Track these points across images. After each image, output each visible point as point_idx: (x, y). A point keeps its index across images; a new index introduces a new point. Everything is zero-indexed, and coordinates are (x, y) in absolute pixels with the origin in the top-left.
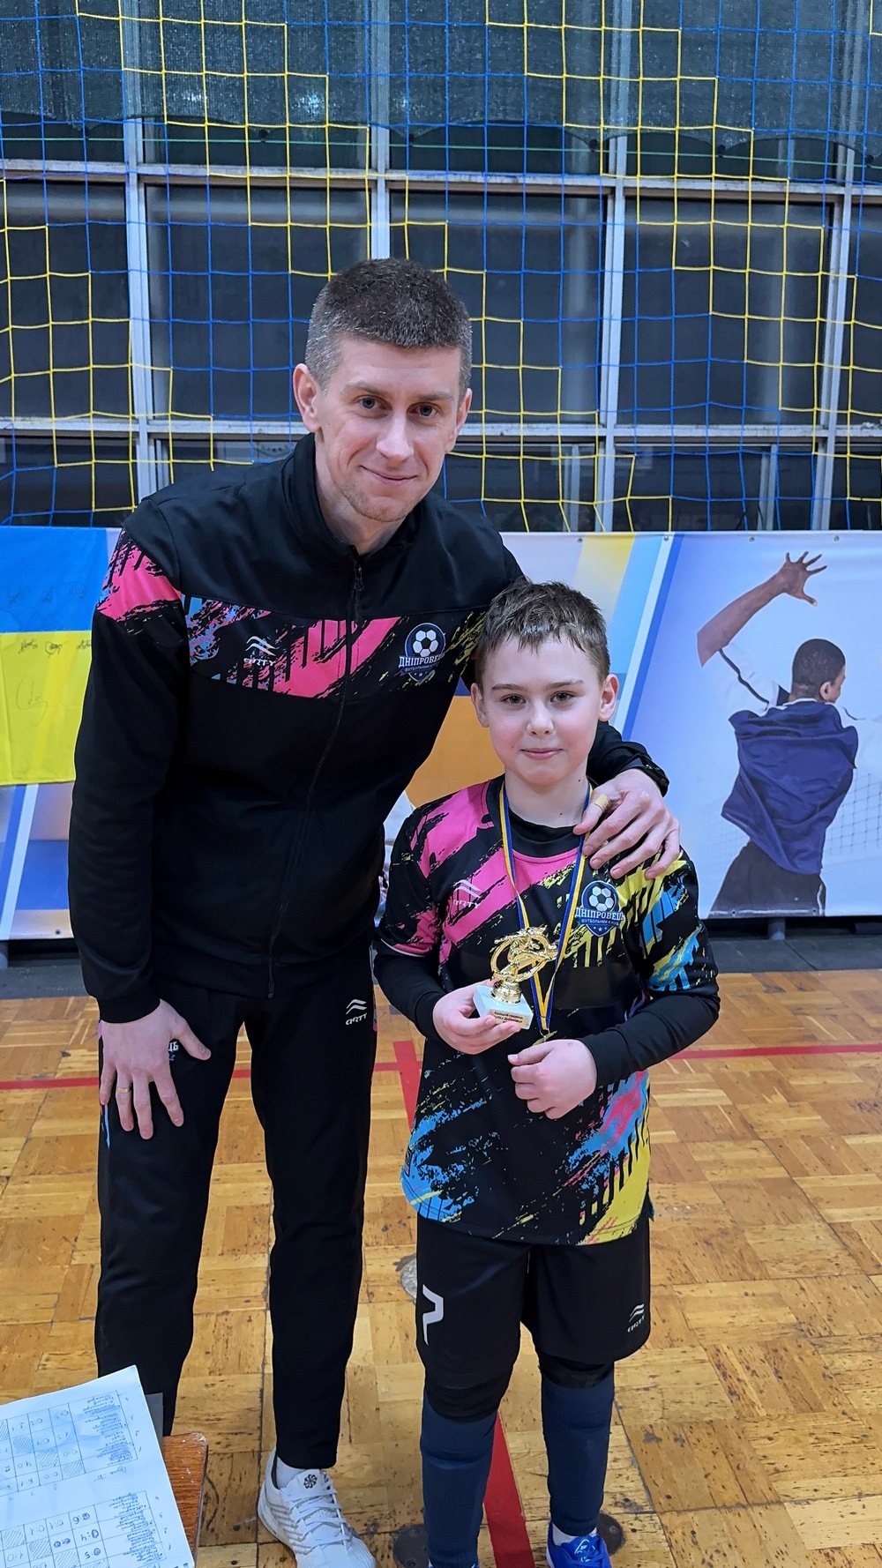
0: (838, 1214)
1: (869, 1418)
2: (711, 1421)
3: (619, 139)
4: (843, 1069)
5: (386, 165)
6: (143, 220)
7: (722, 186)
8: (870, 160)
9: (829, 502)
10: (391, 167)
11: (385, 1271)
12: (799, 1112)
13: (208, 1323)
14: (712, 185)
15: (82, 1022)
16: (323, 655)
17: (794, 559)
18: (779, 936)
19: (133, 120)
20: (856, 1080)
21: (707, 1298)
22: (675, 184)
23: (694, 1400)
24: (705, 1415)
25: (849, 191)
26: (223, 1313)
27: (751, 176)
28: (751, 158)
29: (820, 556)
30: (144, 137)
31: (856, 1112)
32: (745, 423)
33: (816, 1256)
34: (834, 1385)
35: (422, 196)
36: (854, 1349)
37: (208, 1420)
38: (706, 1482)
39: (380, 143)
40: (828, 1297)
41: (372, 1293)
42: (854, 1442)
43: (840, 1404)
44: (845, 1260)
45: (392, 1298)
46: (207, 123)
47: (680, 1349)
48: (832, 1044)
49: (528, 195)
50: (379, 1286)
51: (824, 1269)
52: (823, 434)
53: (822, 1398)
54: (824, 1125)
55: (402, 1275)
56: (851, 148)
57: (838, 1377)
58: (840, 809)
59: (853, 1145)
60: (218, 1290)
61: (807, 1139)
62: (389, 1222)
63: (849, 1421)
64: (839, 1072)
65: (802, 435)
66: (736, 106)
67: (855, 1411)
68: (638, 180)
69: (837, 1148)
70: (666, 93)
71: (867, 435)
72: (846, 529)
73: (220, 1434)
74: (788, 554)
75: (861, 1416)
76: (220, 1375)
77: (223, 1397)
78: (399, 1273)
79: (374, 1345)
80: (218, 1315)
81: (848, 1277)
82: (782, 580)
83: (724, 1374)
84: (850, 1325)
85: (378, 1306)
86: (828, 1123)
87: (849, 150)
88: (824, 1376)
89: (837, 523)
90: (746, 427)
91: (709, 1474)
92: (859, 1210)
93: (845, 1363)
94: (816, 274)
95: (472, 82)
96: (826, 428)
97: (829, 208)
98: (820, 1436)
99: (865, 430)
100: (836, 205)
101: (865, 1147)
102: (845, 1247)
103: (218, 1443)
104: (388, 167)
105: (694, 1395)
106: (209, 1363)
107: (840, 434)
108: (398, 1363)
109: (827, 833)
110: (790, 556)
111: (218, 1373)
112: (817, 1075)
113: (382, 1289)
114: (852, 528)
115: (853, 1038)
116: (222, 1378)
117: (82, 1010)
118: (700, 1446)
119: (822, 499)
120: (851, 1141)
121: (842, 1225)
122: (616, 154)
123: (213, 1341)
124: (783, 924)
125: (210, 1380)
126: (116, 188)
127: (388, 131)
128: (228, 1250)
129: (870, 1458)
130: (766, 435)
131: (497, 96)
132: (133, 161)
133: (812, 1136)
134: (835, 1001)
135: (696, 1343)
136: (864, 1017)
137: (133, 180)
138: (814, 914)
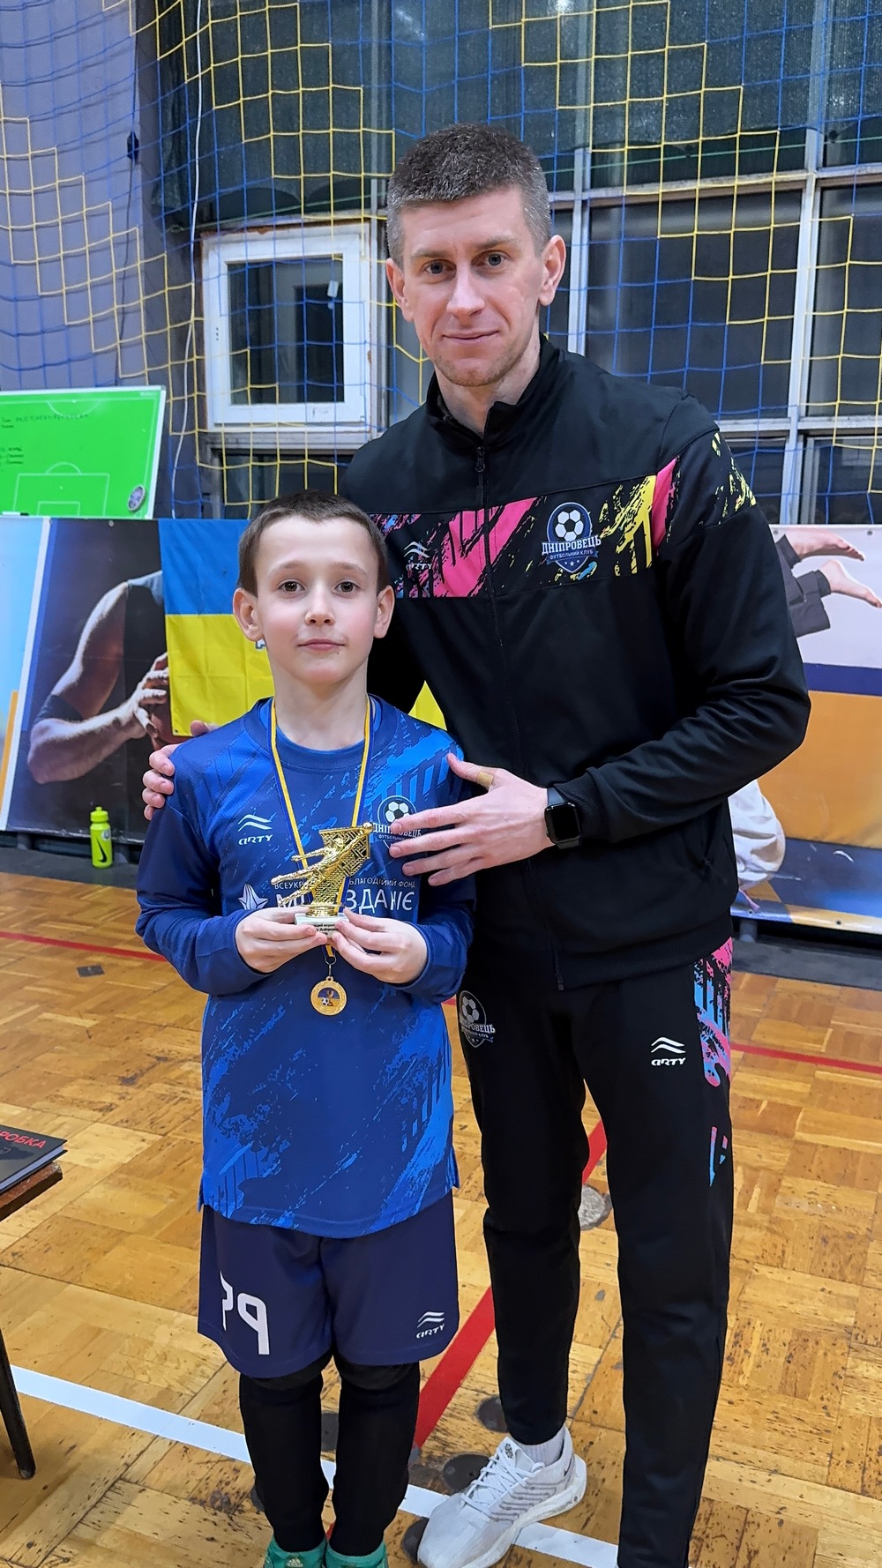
16: (465, 548)
34: (837, 1384)
43: (828, 1400)
53: (815, 1390)
57: (849, 1380)
88: (835, 1373)
98: (782, 1417)
132: (578, 189)
137: (578, 206)
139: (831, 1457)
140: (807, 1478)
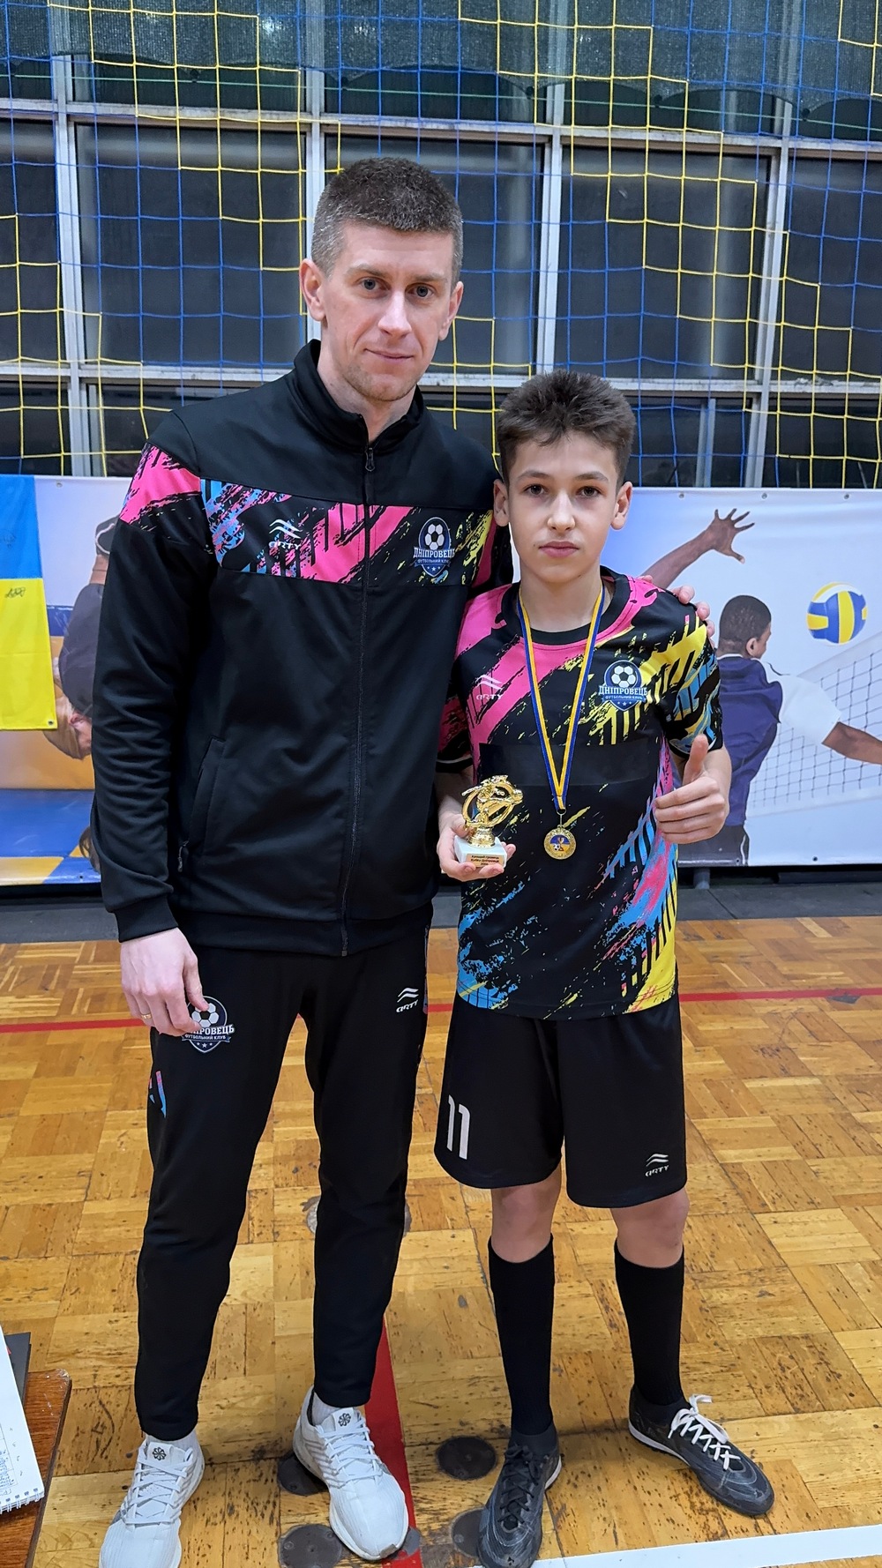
0: (730, 1155)
1: (739, 1348)
2: (590, 1352)
3: (557, 86)
4: (750, 1015)
5: (320, 108)
6: (73, 162)
7: (657, 136)
8: (805, 113)
9: (762, 459)
10: (326, 111)
11: (291, 1211)
12: (704, 1056)
13: (116, 1262)
14: (647, 135)
15: (11, 969)
16: (343, 537)
17: (723, 516)
18: (704, 885)
19: (61, 57)
20: (761, 1025)
21: (598, 1235)
22: (608, 133)
23: (576, 1332)
24: (584, 1347)
25: (786, 144)
26: (132, 1253)
27: (686, 128)
28: (686, 109)
29: (748, 513)
30: (73, 75)
31: (759, 1057)
32: (677, 378)
33: (705, 1195)
34: (709, 1318)
35: (353, 140)
36: (731, 1284)
37: (109, 1354)
38: (579, 1409)
39: (315, 86)
40: (713, 1235)
41: (277, 1233)
42: (722, 1371)
43: (713, 1335)
44: (733, 1199)
45: (296, 1237)
46: (135, 63)
47: (568, 1284)
48: (742, 990)
49: (461, 141)
50: (284, 1226)
51: (712, 1207)
52: (757, 389)
53: (697, 1330)
54: (726, 1068)
55: (309, 1214)
56: (789, 102)
57: (714, 1311)
58: (764, 763)
59: (751, 1088)
60: (128, 1231)
61: (709, 1083)
62: (300, 1164)
63: (720, 1351)
64: (747, 1018)
65: (736, 390)
66: (672, 54)
67: (727, 1342)
68: (572, 130)
69: (737, 1091)
70: (601, 40)
71: (801, 391)
72: (775, 486)
73: (120, 1367)
74: (717, 511)
75: (731, 1346)
76: (124, 1311)
77: (126, 1333)
78: (306, 1213)
79: (274, 1282)
80: (126, 1255)
81: (734, 1215)
82: (711, 536)
83: (607, 1308)
84: (731, 1262)
85: (283, 1245)
86: (729, 1066)
87: (787, 104)
88: (701, 1309)
89: (768, 482)
90: (677, 381)
91: (583, 1402)
92: (751, 1151)
93: (722, 1297)
94: (749, 230)
95: (406, 24)
96: (760, 383)
97: (767, 160)
98: (691, 1366)
99: (798, 386)
100: (773, 158)
101: (762, 1089)
102: (735, 1186)
103: (117, 1376)
104: (323, 110)
105: (576, 1327)
106: (115, 1300)
107: (773, 389)
108: (296, 1300)
109: (751, 786)
110: (719, 513)
111: (122, 1310)
112: (725, 1021)
113: (287, 1229)
114: (781, 486)
115: (763, 984)
116: (126, 1314)
117: (12, 956)
118: (577, 1376)
119: (755, 456)
120: (751, 1084)
121: (733, 1165)
122: (553, 102)
123: (120, 1279)
124: (708, 874)
125: (114, 1316)
126: (45, 125)
127: (323, 74)
128: (141, 1192)
129: (735, 1385)
130: (700, 390)
131: (432, 39)
132: (62, 99)
133: (714, 1079)
134: (750, 949)
135: (582, 1278)
136: (776, 964)
137: (63, 119)
138: (738, 864)
139: (753, 1388)
140: (749, 1415)
